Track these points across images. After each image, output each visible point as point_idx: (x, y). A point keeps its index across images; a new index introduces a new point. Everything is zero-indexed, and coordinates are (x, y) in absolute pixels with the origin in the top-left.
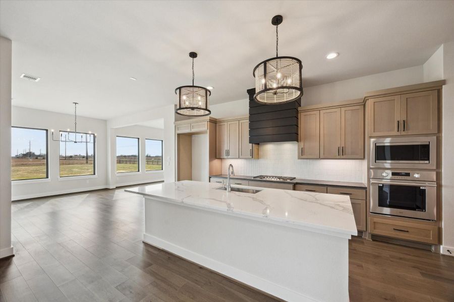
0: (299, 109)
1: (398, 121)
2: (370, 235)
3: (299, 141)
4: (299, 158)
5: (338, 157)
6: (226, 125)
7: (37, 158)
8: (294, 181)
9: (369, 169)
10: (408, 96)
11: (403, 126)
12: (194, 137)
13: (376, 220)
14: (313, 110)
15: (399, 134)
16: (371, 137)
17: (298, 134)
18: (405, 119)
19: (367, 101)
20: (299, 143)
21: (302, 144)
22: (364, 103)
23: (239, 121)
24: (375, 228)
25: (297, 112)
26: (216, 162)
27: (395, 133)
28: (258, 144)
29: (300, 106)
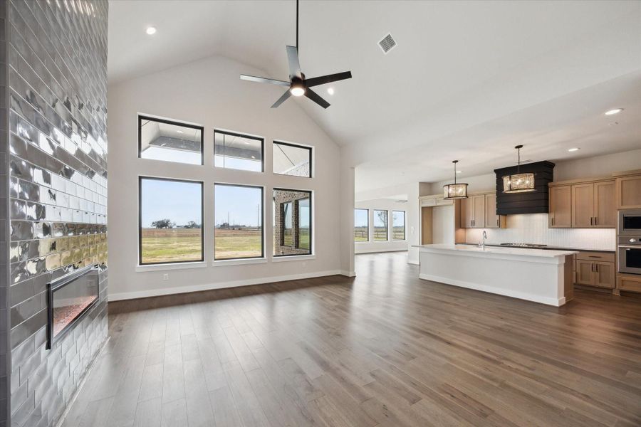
0: (549, 184)
2: (619, 291)
4: (549, 228)
5: (591, 226)
6: (471, 198)
13: (624, 278)
14: (564, 185)
17: (548, 207)
20: (550, 214)
21: (552, 215)
23: (485, 195)
24: (622, 285)
25: (548, 187)
26: (461, 231)
28: (506, 215)
29: (552, 182)
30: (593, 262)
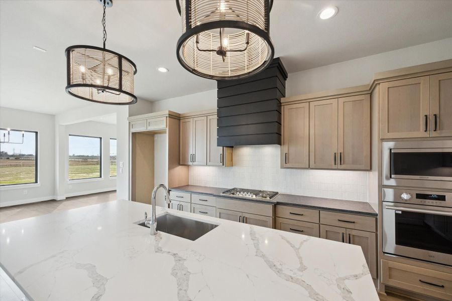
0: (283, 100)
1: (426, 116)
2: (384, 286)
3: (282, 143)
4: (282, 167)
5: (334, 167)
6: (192, 122)
7: (8, 159)
8: (275, 200)
9: (381, 186)
10: (441, 77)
11: (435, 122)
12: (157, 137)
13: (391, 264)
14: (301, 101)
15: (426, 135)
16: (383, 140)
17: (281, 135)
18: (437, 113)
19: (378, 86)
20: (282, 146)
21: (285, 148)
22: (370, 92)
23: (207, 116)
24: (390, 278)
25: (280, 105)
26: (179, 170)
27: (421, 133)
28: (232, 147)
29: (284, 97)
30: (344, 231)
